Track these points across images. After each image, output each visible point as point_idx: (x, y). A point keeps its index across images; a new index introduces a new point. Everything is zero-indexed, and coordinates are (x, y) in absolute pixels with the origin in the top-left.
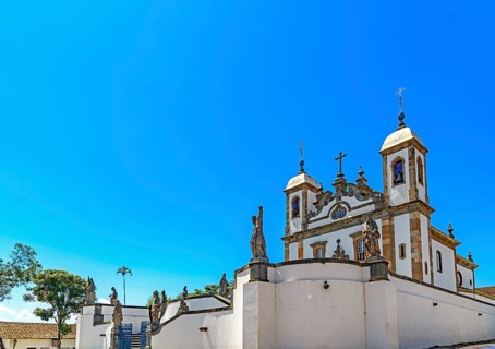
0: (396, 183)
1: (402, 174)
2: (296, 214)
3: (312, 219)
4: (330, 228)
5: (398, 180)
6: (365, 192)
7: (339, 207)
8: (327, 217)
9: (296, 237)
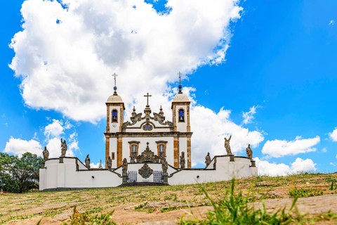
0: (180, 121)
2: (115, 120)
3: (128, 126)
4: (143, 134)
5: (182, 120)
6: (163, 120)
7: (148, 124)
8: (140, 128)
9: (116, 135)
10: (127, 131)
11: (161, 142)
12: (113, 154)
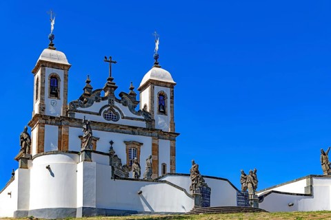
0: (160, 112)
3: (79, 109)
7: (110, 110)
8: (99, 114)
9: (57, 121)
10: (78, 116)
11: (133, 142)
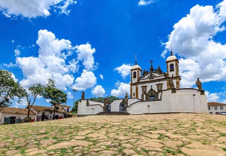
0: (171, 71)
1: (173, 69)
2: (135, 77)
4: (148, 82)
5: (172, 70)
6: (161, 72)
7: (151, 76)
8: (147, 79)
9: (135, 84)
10: (141, 81)
11: (159, 84)
12: (134, 94)
